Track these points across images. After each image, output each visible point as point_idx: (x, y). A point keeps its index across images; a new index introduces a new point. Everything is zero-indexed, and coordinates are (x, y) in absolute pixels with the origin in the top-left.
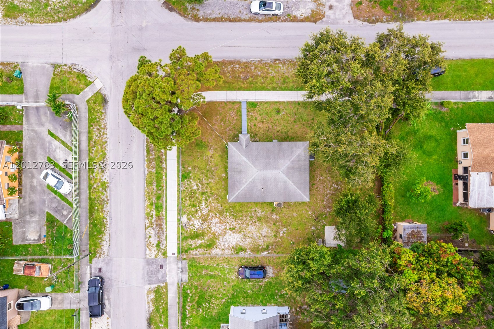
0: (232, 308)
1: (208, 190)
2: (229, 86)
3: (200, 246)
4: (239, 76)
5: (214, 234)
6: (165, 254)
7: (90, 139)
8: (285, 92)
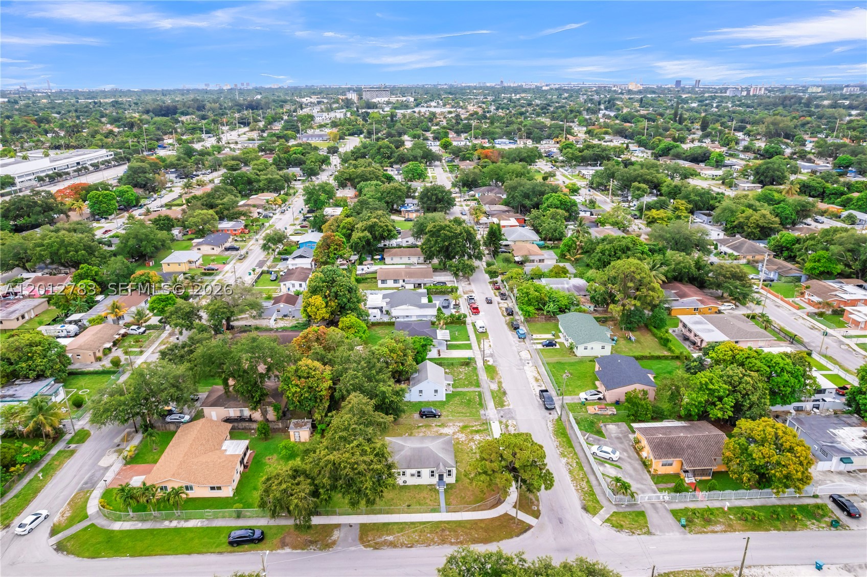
0: (444, 400)
1: (470, 455)
2: (460, 523)
3: (473, 426)
4: (450, 532)
5: (462, 433)
6: (501, 422)
7: (588, 482)
8: (401, 521)
